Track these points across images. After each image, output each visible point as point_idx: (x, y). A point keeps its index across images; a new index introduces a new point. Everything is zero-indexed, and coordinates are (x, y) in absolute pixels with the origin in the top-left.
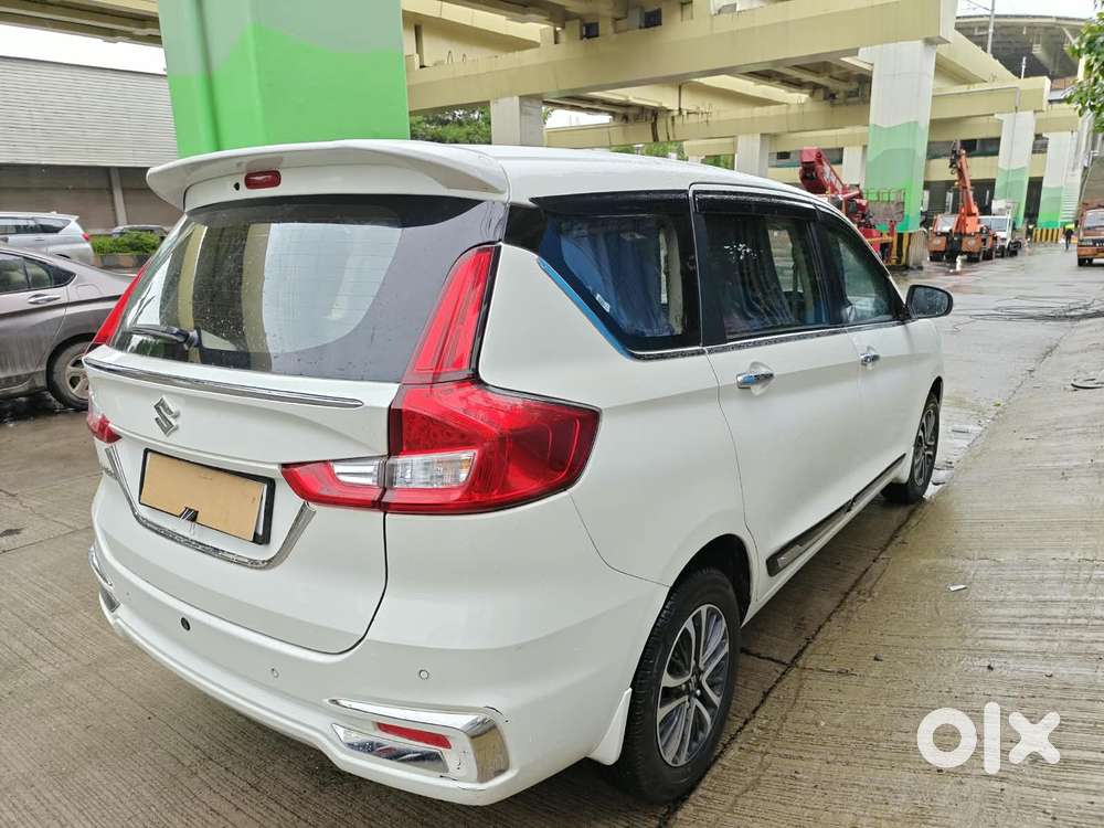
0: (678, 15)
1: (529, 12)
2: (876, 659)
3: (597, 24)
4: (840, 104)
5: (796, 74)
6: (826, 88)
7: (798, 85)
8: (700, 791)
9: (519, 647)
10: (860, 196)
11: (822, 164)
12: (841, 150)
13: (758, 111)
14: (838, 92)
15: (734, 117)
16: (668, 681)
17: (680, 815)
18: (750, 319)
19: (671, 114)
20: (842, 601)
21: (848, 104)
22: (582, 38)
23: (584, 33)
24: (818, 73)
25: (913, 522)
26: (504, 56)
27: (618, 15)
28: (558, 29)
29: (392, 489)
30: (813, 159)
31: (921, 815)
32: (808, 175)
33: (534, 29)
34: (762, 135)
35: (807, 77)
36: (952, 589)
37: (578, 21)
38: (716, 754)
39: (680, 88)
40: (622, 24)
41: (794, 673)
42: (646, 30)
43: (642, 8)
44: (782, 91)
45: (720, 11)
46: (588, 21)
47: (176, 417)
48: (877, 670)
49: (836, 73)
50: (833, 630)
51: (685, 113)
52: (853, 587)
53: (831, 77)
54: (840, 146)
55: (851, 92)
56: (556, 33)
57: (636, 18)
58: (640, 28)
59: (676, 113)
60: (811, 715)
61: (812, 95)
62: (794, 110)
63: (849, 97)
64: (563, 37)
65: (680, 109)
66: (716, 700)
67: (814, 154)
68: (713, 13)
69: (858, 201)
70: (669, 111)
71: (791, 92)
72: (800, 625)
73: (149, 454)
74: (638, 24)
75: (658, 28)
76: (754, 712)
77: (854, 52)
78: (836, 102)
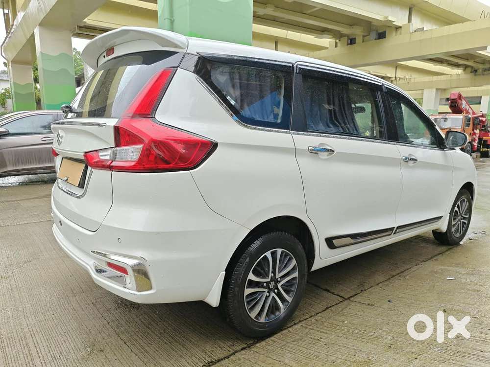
0: (394, 34)
1: (324, 34)
2: (389, 301)
3: (355, 39)
4: (480, 75)
5: (456, 60)
6: (472, 67)
7: (457, 65)
8: (272, 338)
9: (158, 233)
10: (482, 116)
11: (461, 100)
12: (480, 97)
13: (435, 78)
14: (479, 69)
15: (423, 81)
16: (251, 276)
17: (258, 345)
18: (331, 127)
19: (391, 79)
20: (389, 279)
21: (483, 75)
22: (348, 45)
23: (349, 42)
24: (468, 60)
25: (447, 253)
26: (312, 53)
27: (365, 34)
28: (337, 41)
29: (115, 161)
30: (456, 97)
31: (368, 362)
32: (453, 105)
33: (326, 41)
34: (437, 89)
35: (461, 62)
36: (447, 279)
37: (346, 37)
38: (288, 326)
39: (396, 67)
40: (366, 38)
41: (346, 302)
42: (378, 40)
43: (377, 31)
44: (449, 69)
45: (415, 31)
46: (351, 38)
47: (62, 138)
48: (387, 306)
49: (477, 60)
50: (377, 289)
51: (398, 79)
52: (399, 274)
53: (474, 62)
54: (479, 95)
55: (486, 69)
56: (336, 43)
57: (374, 35)
58: (376, 39)
59: (393, 79)
60: (343, 318)
61: (464, 70)
62: (454, 78)
63: (485, 71)
64: (339, 45)
65: (396, 77)
66: (289, 299)
67: (457, 95)
68: (411, 31)
69: (480, 118)
70: (390, 78)
71: (453, 69)
72: (362, 285)
73: (63, 159)
74: (374, 38)
75: (384, 39)
76: (317, 314)
77: (485, 48)
78: (477, 73)
